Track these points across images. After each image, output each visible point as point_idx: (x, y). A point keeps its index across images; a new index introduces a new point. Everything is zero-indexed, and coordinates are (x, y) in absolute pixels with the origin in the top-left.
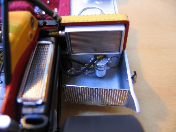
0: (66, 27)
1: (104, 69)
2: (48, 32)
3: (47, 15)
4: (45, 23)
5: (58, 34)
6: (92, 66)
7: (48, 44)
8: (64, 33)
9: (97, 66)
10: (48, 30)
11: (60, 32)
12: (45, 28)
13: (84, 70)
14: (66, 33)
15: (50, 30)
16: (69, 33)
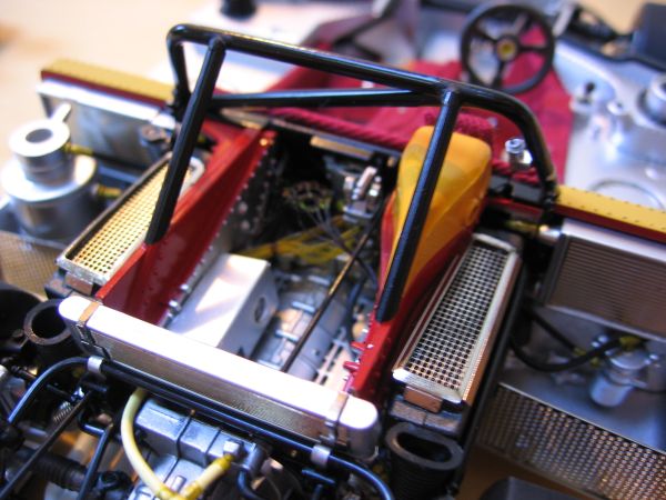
0: (566, 220)
1: (627, 381)
2: (508, 217)
3: (533, 169)
4: (508, 189)
5: (538, 231)
6: (595, 360)
7: (505, 253)
8: (555, 234)
9: (611, 366)
10: (508, 210)
11: (544, 230)
12: (506, 202)
13: (558, 368)
14: (563, 237)
15: (514, 214)
16: (573, 240)
